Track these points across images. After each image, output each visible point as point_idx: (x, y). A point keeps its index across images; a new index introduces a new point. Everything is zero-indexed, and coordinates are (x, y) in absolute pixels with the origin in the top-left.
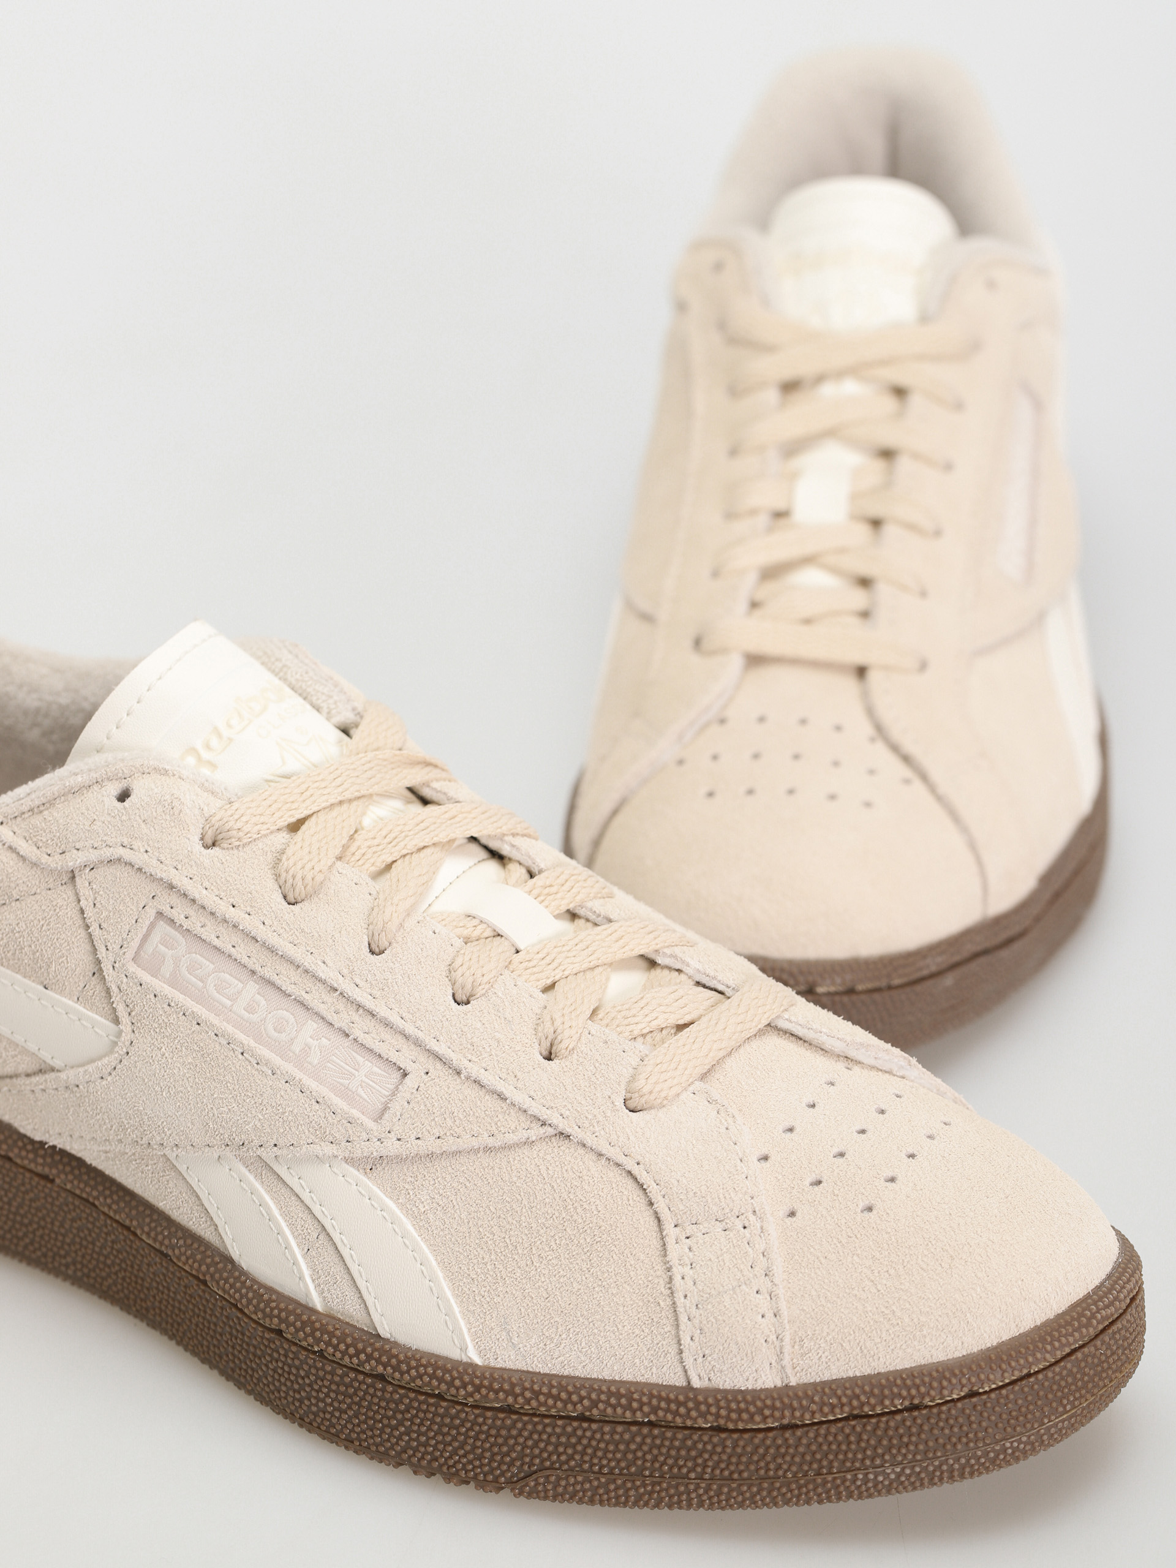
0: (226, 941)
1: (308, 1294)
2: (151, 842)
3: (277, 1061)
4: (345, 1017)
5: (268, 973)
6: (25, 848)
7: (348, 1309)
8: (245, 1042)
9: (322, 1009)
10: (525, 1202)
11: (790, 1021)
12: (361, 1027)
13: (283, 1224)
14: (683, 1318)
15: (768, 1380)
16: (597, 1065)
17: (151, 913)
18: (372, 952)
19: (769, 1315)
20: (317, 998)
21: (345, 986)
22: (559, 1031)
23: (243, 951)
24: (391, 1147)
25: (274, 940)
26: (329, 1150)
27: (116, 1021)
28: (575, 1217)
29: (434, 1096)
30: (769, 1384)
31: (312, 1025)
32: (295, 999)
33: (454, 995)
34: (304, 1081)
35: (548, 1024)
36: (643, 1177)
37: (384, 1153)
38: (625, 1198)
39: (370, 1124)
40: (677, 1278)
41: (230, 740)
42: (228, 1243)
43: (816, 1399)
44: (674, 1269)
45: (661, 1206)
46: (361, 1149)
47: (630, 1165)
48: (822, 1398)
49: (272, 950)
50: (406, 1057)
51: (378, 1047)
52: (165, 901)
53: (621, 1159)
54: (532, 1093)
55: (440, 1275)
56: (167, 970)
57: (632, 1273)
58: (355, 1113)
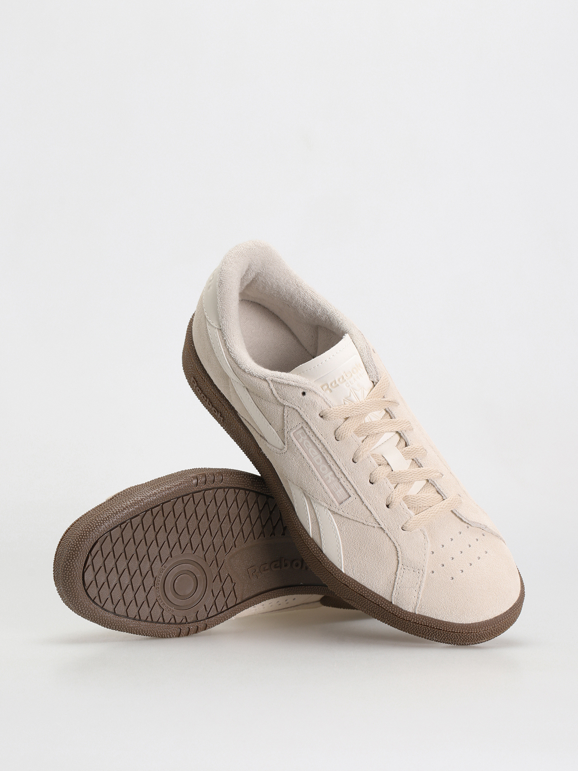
0: (317, 443)
1: (310, 532)
2: (306, 410)
3: (320, 478)
4: (340, 475)
5: (325, 455)
6: (275, 392)
7: (317, 540)
8: (314, 469)
9: (335, 471)
10: (368, 542)
11: (456, 511)
12: (342, 480)
13: (309, 513)
14: (395, 589)
15: (411, 610)
16: (398, 515)
17: (300, 426)
18: (353, 461)
19: (416, 597)
20: (334, 467)
21: (342, 468)
22: (392, 502)
23: (320, 447)
24: (340, 512)
25: (329, 449)
26: (325, 505)
27: (284, 444)
28: (379, 551)
29: (355, 505)
30: (411, 611)
31: (331, 473)
32: (329, 465)
33: (370, 480)
34: (325, 486)
35: (391, 499)
36: (399, 549)
37: (338, 512)
38: (392, 552)
39: (337, 504)
40: (397, 578)
41: (338, 385)
42: (295, 503)
43: (421, 620)
44: (398, 576)
45: (400, 559)
46: (333, 509)
47: (397, 545)
48: (422, 620)
49: (327, 451)
50: (351, 492)
51: (345, 486)
52: (304, 426)
53: (395, 542)
54: (380, 516)
55: (342, 548)
56: (300, 441)
57: (387, 571)
58: (334, 499)
